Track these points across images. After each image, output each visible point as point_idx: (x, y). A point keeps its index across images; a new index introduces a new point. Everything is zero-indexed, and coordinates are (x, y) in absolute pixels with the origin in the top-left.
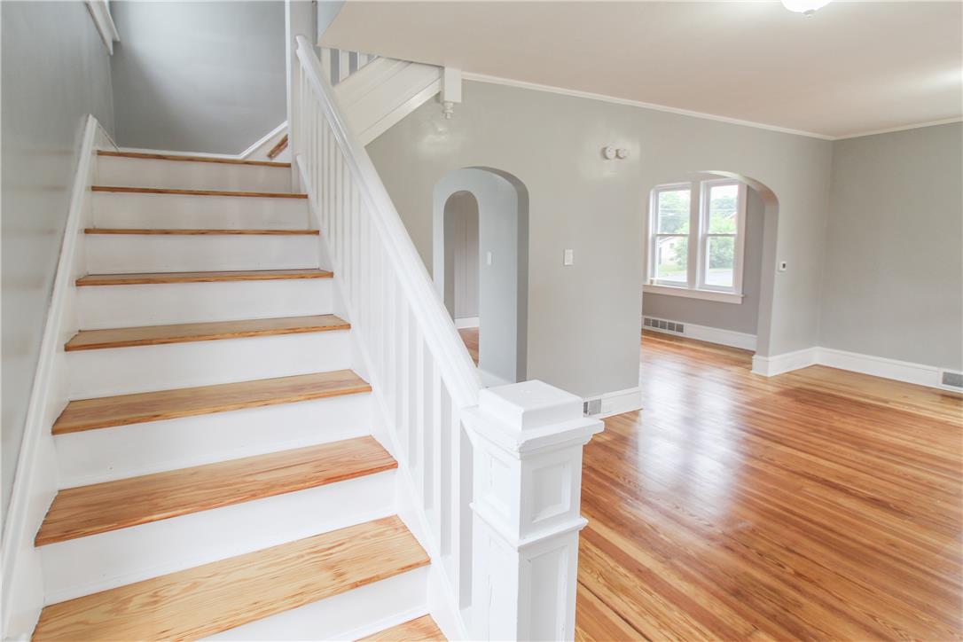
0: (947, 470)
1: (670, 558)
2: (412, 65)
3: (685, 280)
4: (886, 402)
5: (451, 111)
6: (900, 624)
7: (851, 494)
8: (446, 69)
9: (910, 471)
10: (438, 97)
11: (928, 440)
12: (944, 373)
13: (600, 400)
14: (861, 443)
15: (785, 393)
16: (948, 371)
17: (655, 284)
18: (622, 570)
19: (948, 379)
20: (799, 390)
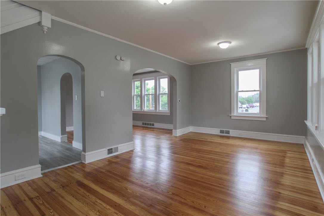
0: (218, 154)
1: (129, 198)
2: (24, 6)
3: (154, 109)
4: (207, 139)
5: (47, 31)
6: (200, 202)
7: (194, 165)
8: (43, 13)
9: (210, 156)
10: (39, 23)
11: (215, 147)
12: (220, 130)
13: (118, 147)
14: (199, 151)
15: (181, 140)
16: (221, 129)
17: (145, 111)
18: (108, 207)
19: (222, 132)
20: (185, 139)
